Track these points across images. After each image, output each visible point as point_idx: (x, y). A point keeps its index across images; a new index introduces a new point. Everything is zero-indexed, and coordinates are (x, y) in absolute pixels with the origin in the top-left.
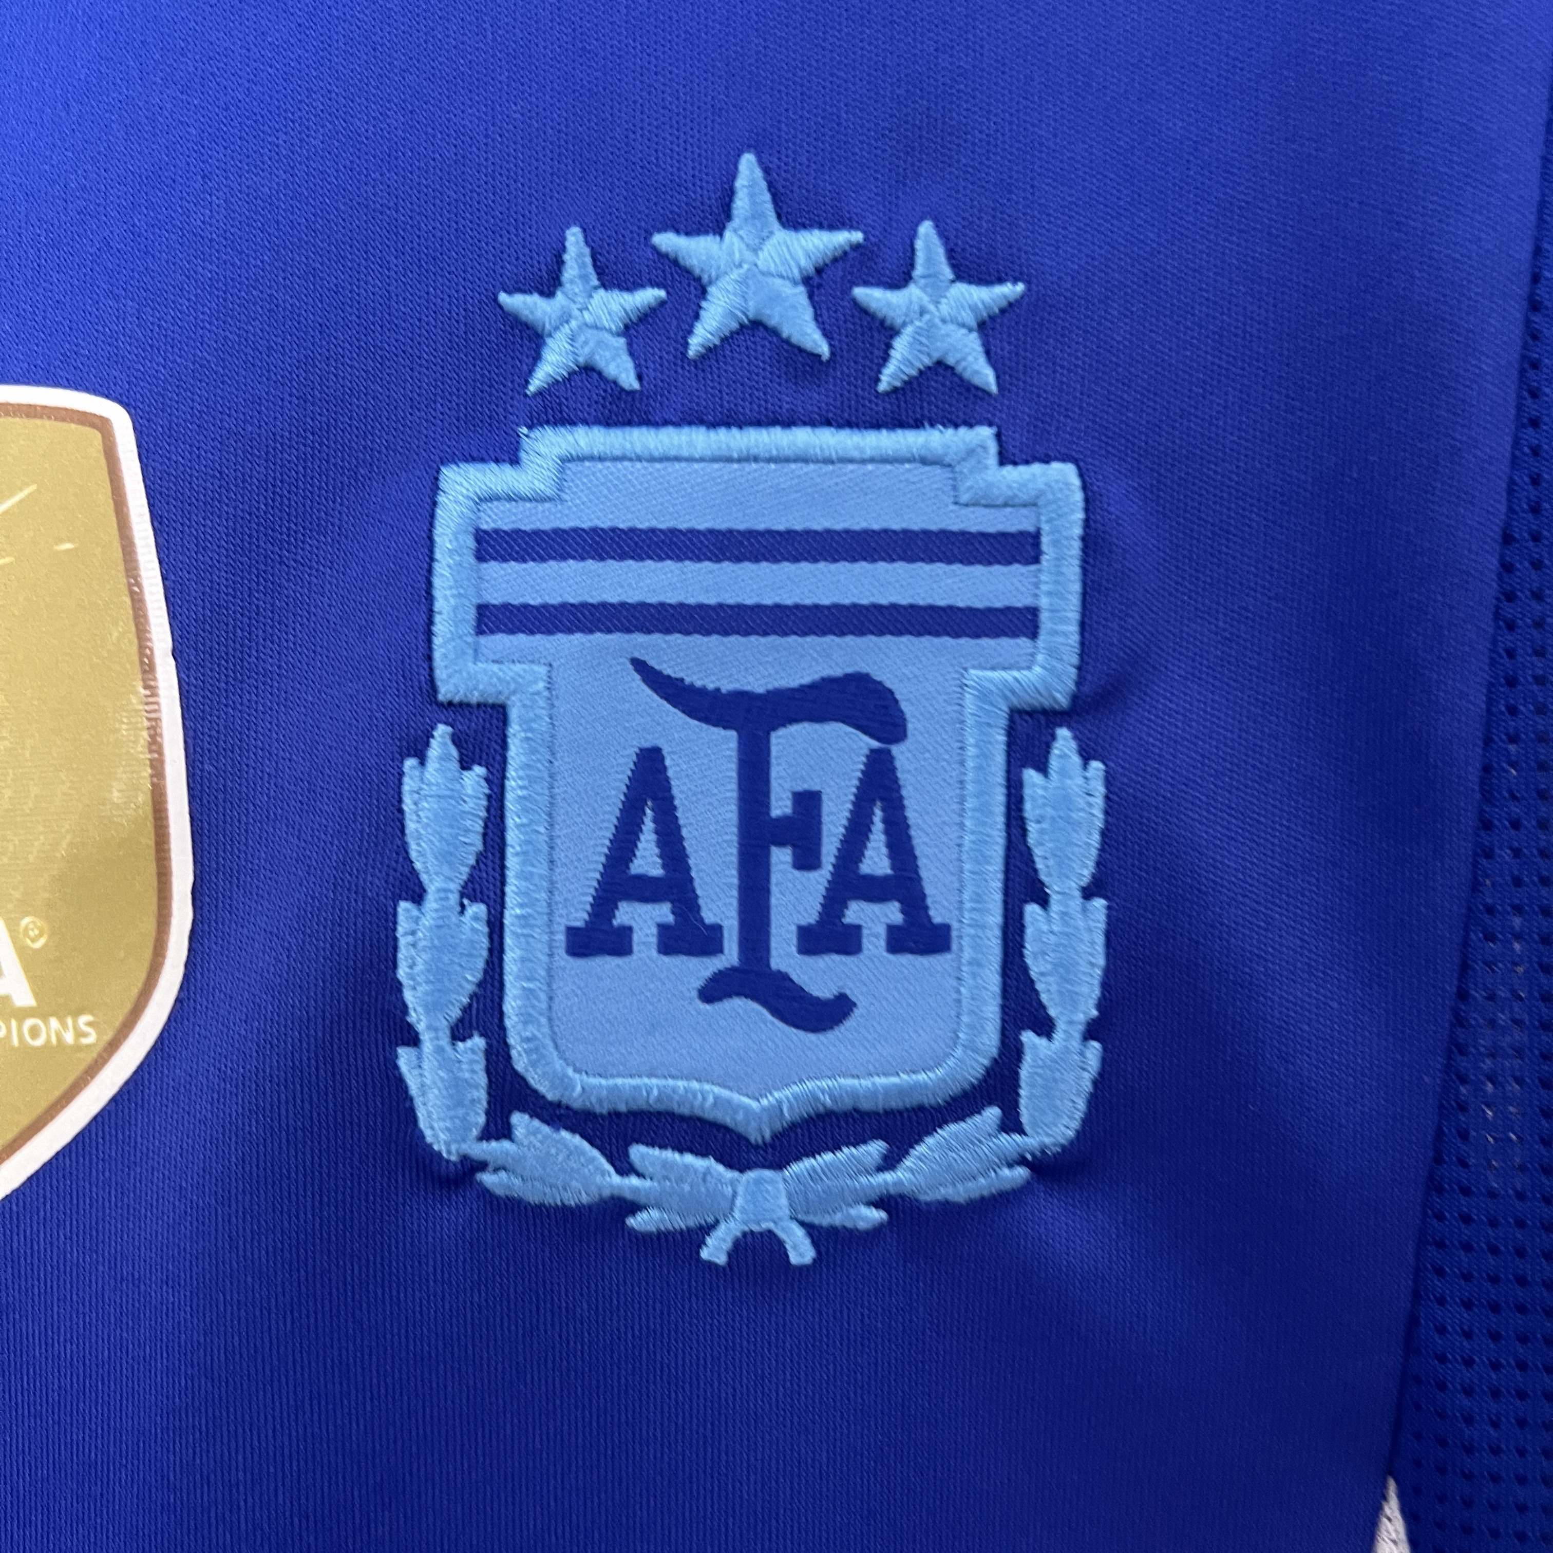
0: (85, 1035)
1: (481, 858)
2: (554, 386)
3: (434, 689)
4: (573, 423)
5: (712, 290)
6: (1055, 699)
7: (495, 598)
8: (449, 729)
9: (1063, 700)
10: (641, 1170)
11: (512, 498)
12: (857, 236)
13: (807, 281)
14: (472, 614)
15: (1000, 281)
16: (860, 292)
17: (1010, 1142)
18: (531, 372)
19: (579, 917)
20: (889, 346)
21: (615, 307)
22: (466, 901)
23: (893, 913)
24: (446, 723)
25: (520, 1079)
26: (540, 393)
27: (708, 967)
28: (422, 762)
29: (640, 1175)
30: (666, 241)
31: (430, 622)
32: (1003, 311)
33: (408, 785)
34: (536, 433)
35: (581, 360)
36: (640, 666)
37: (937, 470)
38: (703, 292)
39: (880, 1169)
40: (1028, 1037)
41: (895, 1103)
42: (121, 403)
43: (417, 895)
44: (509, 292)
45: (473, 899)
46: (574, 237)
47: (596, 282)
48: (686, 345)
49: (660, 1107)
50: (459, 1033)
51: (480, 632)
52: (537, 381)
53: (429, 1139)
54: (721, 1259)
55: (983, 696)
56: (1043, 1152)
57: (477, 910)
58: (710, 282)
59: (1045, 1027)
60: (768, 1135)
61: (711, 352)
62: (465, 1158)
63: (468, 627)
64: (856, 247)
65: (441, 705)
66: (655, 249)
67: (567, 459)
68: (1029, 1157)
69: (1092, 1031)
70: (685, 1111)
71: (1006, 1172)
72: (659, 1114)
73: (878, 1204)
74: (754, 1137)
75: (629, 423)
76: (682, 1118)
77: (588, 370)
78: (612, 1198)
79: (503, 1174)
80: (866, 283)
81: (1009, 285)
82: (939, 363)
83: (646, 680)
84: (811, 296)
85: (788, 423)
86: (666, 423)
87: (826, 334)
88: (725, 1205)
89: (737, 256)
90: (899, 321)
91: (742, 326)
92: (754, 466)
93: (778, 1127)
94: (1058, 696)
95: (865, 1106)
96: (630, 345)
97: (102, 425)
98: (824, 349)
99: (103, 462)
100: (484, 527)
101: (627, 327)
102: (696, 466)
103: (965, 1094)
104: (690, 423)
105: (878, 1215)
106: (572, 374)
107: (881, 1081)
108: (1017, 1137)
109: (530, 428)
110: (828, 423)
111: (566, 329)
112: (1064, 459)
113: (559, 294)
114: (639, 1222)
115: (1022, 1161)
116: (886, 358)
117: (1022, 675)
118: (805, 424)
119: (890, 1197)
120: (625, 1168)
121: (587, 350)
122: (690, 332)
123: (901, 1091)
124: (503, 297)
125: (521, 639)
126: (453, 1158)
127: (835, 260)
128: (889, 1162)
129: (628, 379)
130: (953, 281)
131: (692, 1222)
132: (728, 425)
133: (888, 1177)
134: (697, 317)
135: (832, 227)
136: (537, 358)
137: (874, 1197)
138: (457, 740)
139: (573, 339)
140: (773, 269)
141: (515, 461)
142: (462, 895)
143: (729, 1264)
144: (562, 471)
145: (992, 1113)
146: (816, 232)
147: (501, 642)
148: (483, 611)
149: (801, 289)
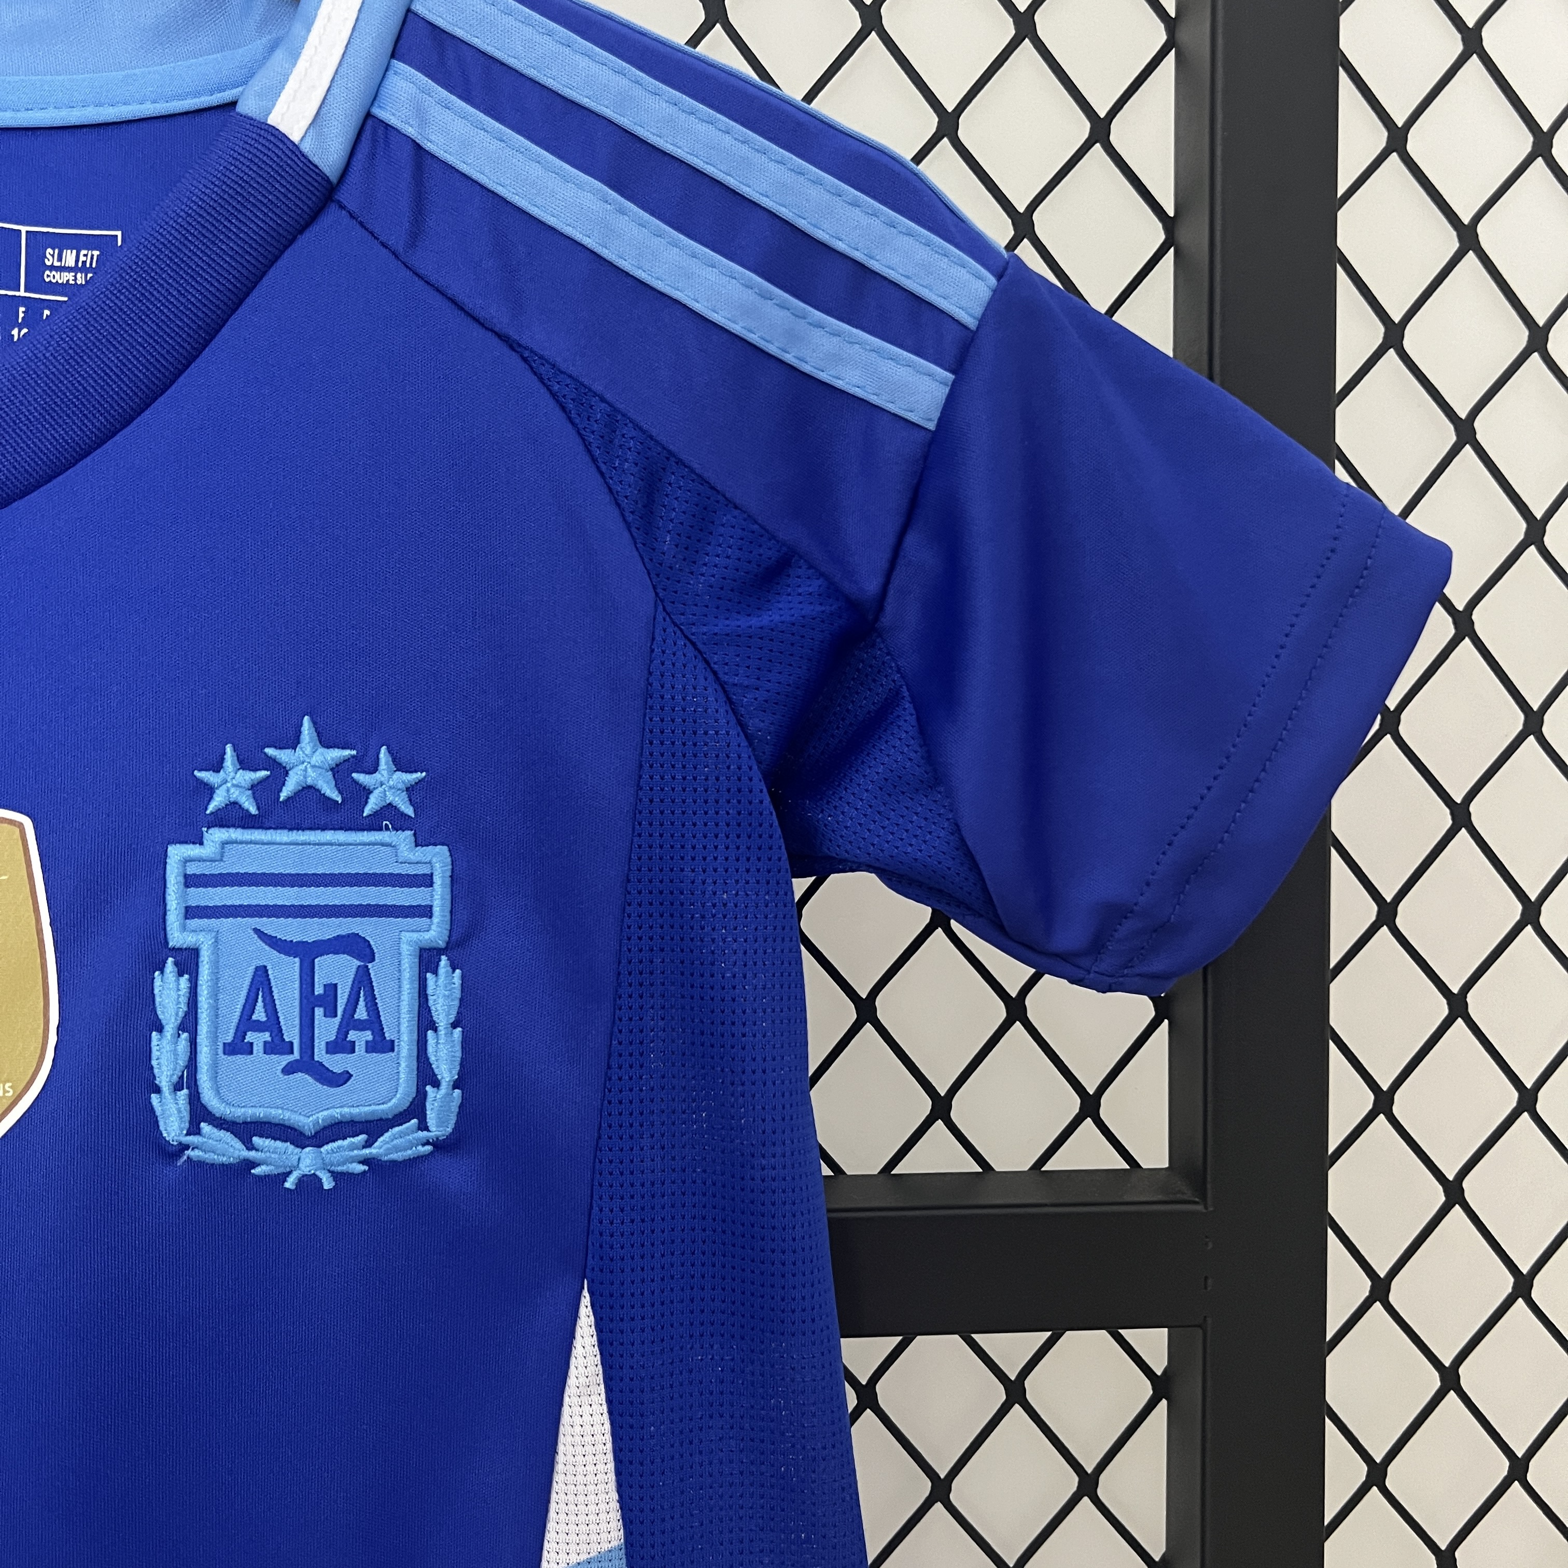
0: (8, 1092)
1: (187, 1014)
2: (218, 811)
3: (167, 943)
4: (229, 827)
5: (290, 772)
6: (438, 944)
7: (193, 903)
8: (173, 960)
9: (442, 944)
10: (257, 1147)
11: (200, 860)
12: (354, 752)
13: (332, 769)
14: (183, 911)
15: (416, 771)
16: (355, 775)
17: (423, 1134)
18: (208, 804)
19: (229, 1038)
20: (368, 798)
21: (247, 778)
22: (180, 1032)
23: (368, 1035)
24: (172, 957)
25: (204, 1107)
26: (212, 813)
27: (286, 1059)
28: (162, 973)
29: (257, 1150)
30: (270, 751)
31: (165, 914)
32: (416, 783)
33: (158, 982)
34: (211, 831)
35: (232, 800)
36: (257, 931)
37: (389, 848)
38: (287, 774)
39: (364, 1147)
40: (429, 1088)
41: (370, 1118)
42: (28, 816)
43: (160, 1029)
44: (200, 770)
45: (184, 1031)
46: (229, 748)
47: (239, 767)
48: (279, 797)
49: (265, 1120)
50: (177, 1087)
51: (186, 918)
52: (211, 808)
53: (165, 1135)
54: (293, 1187)
55: (409, 943)
56: (437, 1139)
57: (185, 1035)
58: (290, 769)
59: (436, 1084)
60: (313, 1133)
61: (289, 799)
62: (180, 1143)
63: (182, 916)
64: (353, 757)
65: (170, 949)
66: (265, 753)
67: (224, 844)
68: (431, 1141)
69: (456, 1086)
70: (277, 1121)
71: (420, 1148)
72: (265, 1123)
73: (363, 1162)
74: (308, 1133)
75: (253, 827)
76: (276, 1125)
77: (235, 805)
78: (244, 1160)
79: (196, 1151)
80: (358, 772)
81: (419, 773)
82: (390, 804)
83: (259, 937)
84: (334, 776)
85: (324, 829)
86: (270, 828)
87: (340, 792)
88: (295, 1163)
89: (302, 759)
90: (371, 788)
91: (303, 788)
92: (308, 847)
93: (318, 1128)
94: (440, 942)
95: (357, 1119)
96: (254, 793)
97: (21, 826)
98: (339, 799)
99: (20, 843)
100: (188, 873)
101: (252, 786)
102: (284, 847)
103: (401, 1114)
104: (281, 828)
105: (363, 1168)
106: (227, 805)
107: (367, 1109)
108: (425, 1133)
109: (209, 828)
110: (341, 829)
111: (224, 787)
112: (443, 844)
113: (222, 771)
114: (256, 1171)
115: (427, 1143)
116: (366, 803)
117: (426, 936)
118: (331, 829)
119: (368, 1159)
120: (250, 1147)
121: (234, 796)
122: (281, 790)
123: (373, 1112)
124: (196, 773)
125: (206, 921)
126: (175, 1143)
127: (345, 761)
128: (368, 1144)
129: (253, 810)
130: (395, 771)
131: (281, 1170)
132: (298, 829)
133: (367, 1151)
134: (284, 784)
135: (343, 748)
136: (211, 798)
137: (362, 1159)
138: (176, 964)
139: (228, 790)
140: (317, 764)
141: (201, 843)
142: (179, 1029)
143: (296, 1189)
144: (223, 848)
145: (414, 1121)
146: (336, 750)
147: (194, 923)
148: (187, 909)
149: (330, 773)
